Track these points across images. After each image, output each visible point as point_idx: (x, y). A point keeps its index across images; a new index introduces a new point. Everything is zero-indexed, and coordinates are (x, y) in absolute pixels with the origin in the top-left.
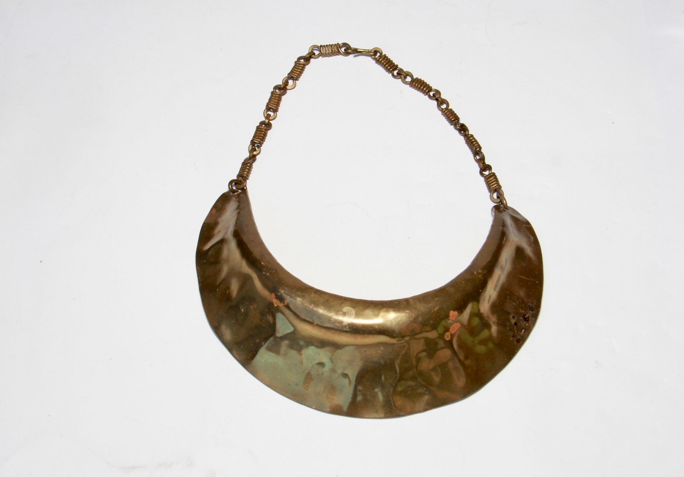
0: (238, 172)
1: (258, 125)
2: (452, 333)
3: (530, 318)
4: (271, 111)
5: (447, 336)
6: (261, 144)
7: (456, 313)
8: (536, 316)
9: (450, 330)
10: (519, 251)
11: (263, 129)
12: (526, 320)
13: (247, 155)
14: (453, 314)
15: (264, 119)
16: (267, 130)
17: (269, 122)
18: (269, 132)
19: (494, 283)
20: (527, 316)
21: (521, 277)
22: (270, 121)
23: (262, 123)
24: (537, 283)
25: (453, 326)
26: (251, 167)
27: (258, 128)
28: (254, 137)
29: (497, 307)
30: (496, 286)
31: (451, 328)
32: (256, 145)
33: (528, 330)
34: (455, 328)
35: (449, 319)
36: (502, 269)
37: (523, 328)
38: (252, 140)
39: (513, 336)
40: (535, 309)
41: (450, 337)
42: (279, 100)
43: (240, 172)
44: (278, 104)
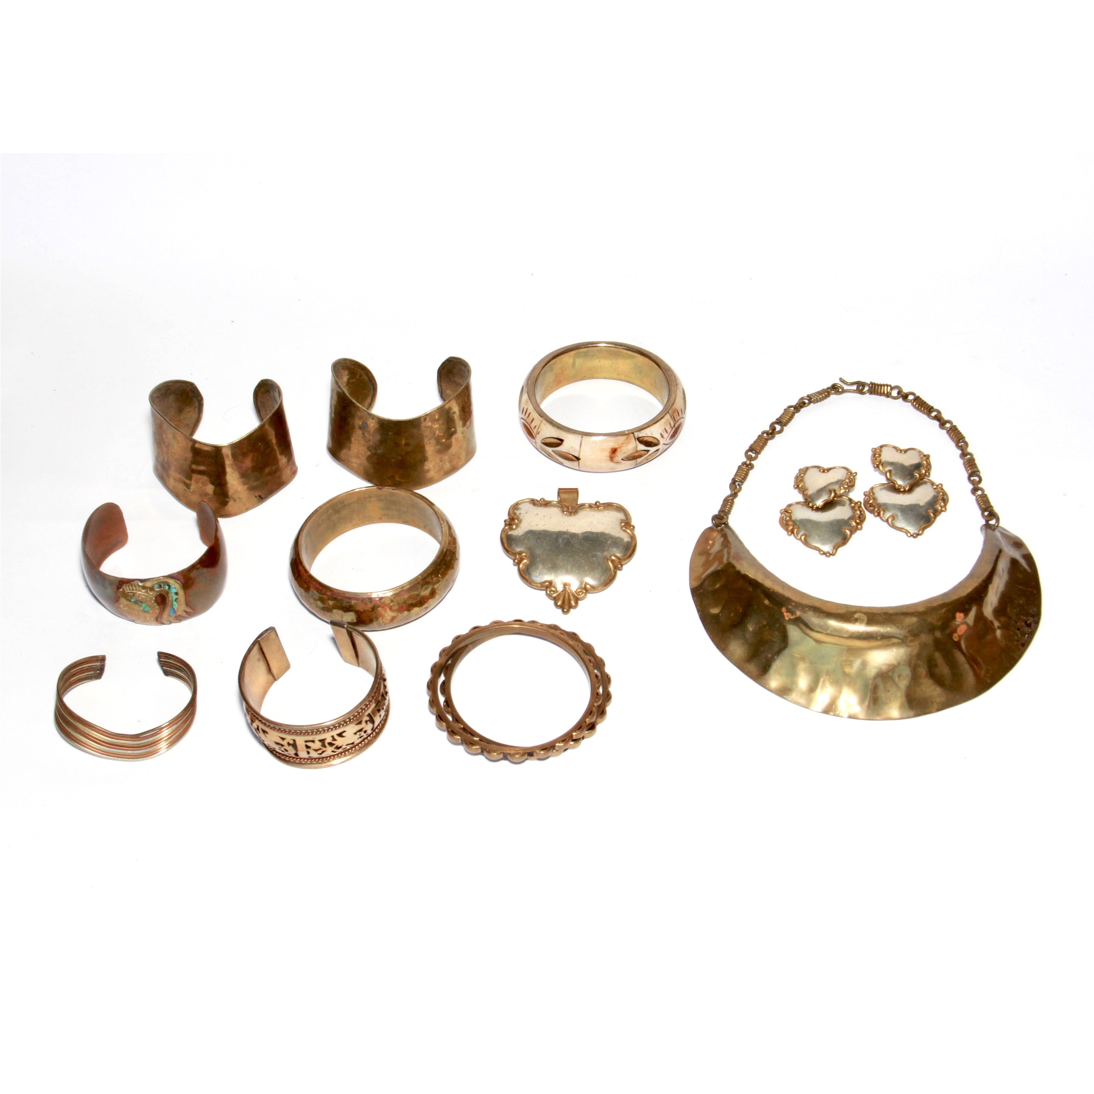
0: (720, 508)
1: (740, 464)
2: (960, 634)
3: (1032, 625)
4: (753, 453)
5: (955, 637)
6: (742, 482)
7: (962, 615)
8: (1037, 622)
9: (958, 632)
10: (1014, 562)
11: (744, 469)
12: (1029, 625)
13: (728, 492)
14: (960, 616)
15: (745, 460)
16: (749, 470)
17: (750, 462)
18: (751, 472)
19: (995, 590)
20: (1029, 622)
21: (1020, 587)
22: (752, 462)
23: (744, 463)
24: (1035, 593)
25: (960, 628)
26: (732, 503)
27: (739, 467)
28: (736, 475)
29: (999, 611)
30: (996, 593)
31: (958, 629)
32: (737, 484)
33: (1031, 635)
34: (962, 630)
35: (956, 621)
36: (1000, 577)
37: (1026, 634)
38: (733, 479)
39: (1018, 641)
40: (1036, 616)
41: (958, 638)
42: (765, 444)
43: (721, 508)
44: (762, 448)
